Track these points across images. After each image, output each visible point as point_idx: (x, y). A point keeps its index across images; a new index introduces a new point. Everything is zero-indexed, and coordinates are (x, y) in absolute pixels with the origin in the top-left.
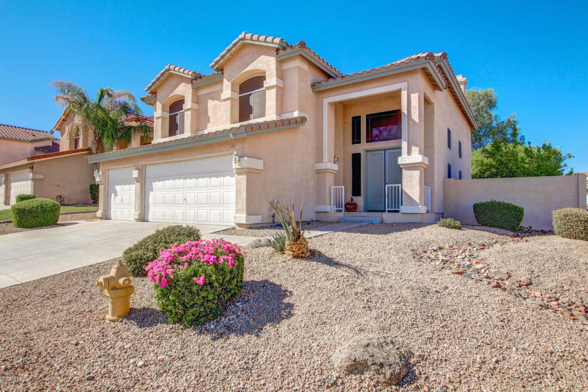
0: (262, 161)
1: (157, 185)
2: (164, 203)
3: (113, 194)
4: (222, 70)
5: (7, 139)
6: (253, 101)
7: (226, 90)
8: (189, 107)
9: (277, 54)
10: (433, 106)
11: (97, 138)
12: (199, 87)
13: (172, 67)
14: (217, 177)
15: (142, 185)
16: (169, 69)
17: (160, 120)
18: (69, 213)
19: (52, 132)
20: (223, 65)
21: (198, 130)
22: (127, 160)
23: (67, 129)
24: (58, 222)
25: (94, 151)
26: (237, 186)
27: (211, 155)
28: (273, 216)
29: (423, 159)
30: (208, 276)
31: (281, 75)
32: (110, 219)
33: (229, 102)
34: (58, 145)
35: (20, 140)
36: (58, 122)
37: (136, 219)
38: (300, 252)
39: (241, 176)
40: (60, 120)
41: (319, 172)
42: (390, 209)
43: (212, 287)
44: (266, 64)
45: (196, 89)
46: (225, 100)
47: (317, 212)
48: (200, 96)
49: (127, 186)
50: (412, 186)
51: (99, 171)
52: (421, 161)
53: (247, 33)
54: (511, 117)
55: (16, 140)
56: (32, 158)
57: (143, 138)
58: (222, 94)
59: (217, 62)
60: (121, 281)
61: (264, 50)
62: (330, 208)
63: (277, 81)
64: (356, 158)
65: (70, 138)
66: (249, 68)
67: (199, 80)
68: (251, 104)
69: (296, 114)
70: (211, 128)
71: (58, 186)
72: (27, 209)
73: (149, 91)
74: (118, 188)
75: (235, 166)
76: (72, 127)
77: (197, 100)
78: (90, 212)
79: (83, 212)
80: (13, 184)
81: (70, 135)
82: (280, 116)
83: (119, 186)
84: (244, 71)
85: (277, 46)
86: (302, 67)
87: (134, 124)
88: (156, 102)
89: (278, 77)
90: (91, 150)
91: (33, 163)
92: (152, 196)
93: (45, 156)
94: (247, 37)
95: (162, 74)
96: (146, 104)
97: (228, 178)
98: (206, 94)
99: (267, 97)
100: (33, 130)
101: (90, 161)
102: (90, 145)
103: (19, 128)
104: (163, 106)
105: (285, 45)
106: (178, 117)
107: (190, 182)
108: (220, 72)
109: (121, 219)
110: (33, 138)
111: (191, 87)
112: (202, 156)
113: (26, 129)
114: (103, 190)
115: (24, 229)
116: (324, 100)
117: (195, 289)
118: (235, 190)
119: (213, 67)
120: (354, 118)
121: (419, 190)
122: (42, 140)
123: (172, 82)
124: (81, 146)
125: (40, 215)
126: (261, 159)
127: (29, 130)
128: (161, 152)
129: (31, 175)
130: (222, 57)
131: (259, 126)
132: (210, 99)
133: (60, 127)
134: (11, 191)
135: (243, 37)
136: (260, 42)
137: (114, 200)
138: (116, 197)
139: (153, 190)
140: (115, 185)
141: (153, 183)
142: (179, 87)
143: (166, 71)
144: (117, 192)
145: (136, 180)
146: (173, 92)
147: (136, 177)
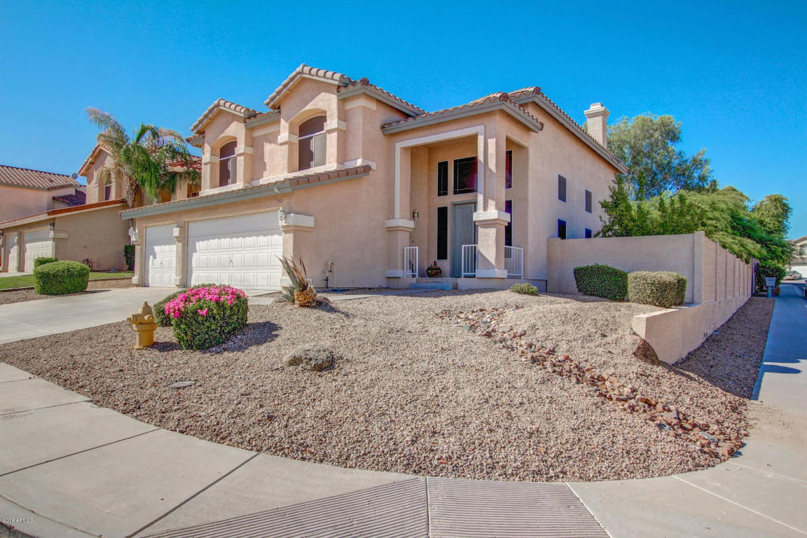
0: (312, 218)
1: (200, 245)
2: (208, 266)
3: (151, 257)
4: (279, 108)
5: (18, 186)
6: (314, 146)
7: (284, 132)
8: (242, 151)
9: (338, 92)
10: (528, 151)
11: (134, 187)
12: (255, 127)
13: (222, 102)
14: (265, 235)
15: (184, 245)
16: (218, 105)
17: (209, 166)
18: (99, 280)
19: (75, 176)
20: (280, 101)
21: (253, 179)
22: (167, 215)
23: (96, 174)
24: (87, 290)
25: (130, 203)
26: (284, 246)
27: (258, 211)
28: (327, 280)
29: (499, 215)
30: (210, 310)
31: (343, 116)
32: (148, 286)
33: (286, 147)
34: (84, 195)
35: (33, 188)
36: (84, 165)
37: (177, 285)
38: (306, 301)
39: (288, 235)
40: (86, 163)
41: (391, 230)
42: (466, 274)
43: (214, 318)
44: (327, 102)
45: (250, 130)
46: (282, 144)
47: (388, 278)
49: (168, 246)
50: (488, 246)
51: (135, 229)
52: (496, 217)
53: (305, 66)
54: (700, 154)
55: (29, 187)
56: (54, 213)
57: (191, 187)
58: (279, 137)
59: (272, 99)
60: (146, 318)
61: (324, 87)
62: (403, 273)
63: (338, 123)
64: (442, 212)
65: (99, 186)
66: (308, 107)
67: (253, 119)
68: (312, 148)
69: (359, 163)
70: (268, 178)
71: (85, 247)
72: (51, 272)
73: (195, 131)
74: (157, 249)
75: (282, 223)
76: (102, 173)
77: (252, 142)
78: (124, 279)
79: (116, 279)
80: (28, 246)
81: (100, 181)
82: (342, 164)
83: (159, 247)
84: (303, 110)
85: (337, 83)
86: (368, 106)
87: (179, 169)
88: (204, 143)
89: (339, 118)
90: (126, 202)
91: (54, 219)
92: (196, 258)
93: (69, 210)
94: (305, 71)
95: (211, 111)
96: (193, 146)
97: (276, 237)
98: (262, 136)
99: (328, 142)
100: (50, 174)
101: (125, 216)
102: (124, 196)
103: (32, 171)
104: (213, 150)
105: (347, 81)
106: (230, 163)
107: (237, 241)
108: (276, 111)
109: (161, 285)
110: (50, 185)
111: (244, 127)
112: (249, 212)
113: (41, 172)
114: (139, 251)
115: (49, 296)
116: (397, 144)
117: (200, 319)
118: (281, 250)
119: (268, 104)
120: (440, 164)
121: (495, 251)
122: (62, 187)
123: (222, 120)
124: (113, 197)
125: (67, 281)
126: (311, 216)
127: (45, 173)
128: (204, 207)
129: (52, 234)
130: (279, 93)
131: (318, 177)
132: (266, 142)
133: (87, 172)
134: (26, 254)
135: (301, 70)
136: (320, 77)
137: (153, 264)
138: (155, 260)
139: (196, 252)
140: (154, 246)
141: (197, 243)
142: (230, 126)
143: (215, 106)
144: (156, 254)
145: (178, 239)
146: (223, 132)
147: (176, 236)
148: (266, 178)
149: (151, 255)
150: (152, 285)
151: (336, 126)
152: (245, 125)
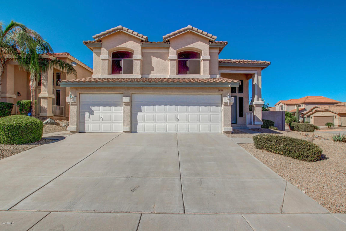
7: (173, 54)
8: (139, 58)
17: (107, 61)
21: (142, 74)
26: (224, 112)
32: (85, 132)
33: (174, 62)
39: (228, 107)
44: (203, 47)
45: (142, 48)
46: (171, 60)
48: (144, 52)
50: (259, 114)
61: (200, 39)
66: (190, 46)
68: (188, 65)
69: (218, 76)
70: (156, 75)
83: (96, 107)
88: (101, 47)
98: (151, 52)
106: (122, 62)
123: (120, 37)
132: (154, 56)
137: (89, 118)
138: (92, 115)
139: (141, 112)
140: (90, 106)
141: (142, 106)
142: (127, 43)
143: (118, 29)
144: (93, 111)
145: (126, 104)
146: (120, 45)
147: (127, 101)
148: (153, 75)
149: (87, 112)
150: (89, 131)
151: (209, 58)
152: (141, 45)
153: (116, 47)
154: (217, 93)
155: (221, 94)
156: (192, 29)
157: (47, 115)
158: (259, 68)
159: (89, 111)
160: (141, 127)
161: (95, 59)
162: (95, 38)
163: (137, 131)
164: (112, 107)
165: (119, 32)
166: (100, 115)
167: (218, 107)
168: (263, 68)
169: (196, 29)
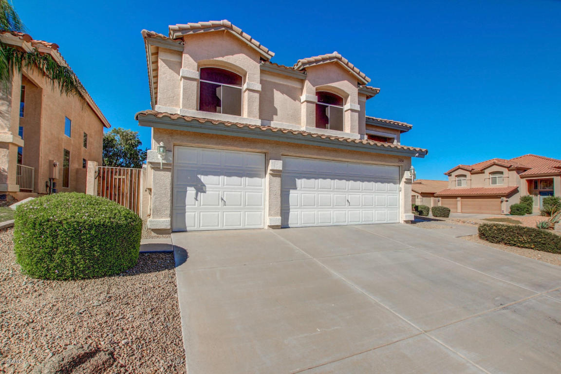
2: (317, 204)
3: (191, 189)
7: (310, 92)
8: (257, 88)
9: (358, 87)
44: (350, 89)
46: (308, 102)
48: (265, 80)
61: (347, 77)
66: (334, 85)
68: (328, 115)
70: (280, 123)
99: (351, 117)
114: (170, 180)
137: (196, 199)
138: (202, 194)
139: (296, 189)
140: (199, 174)
141: (297, 180)
142: (236, 56)
143: (223, 26)
144: (205, 186)
145: (275, 173)
146: (223, 56)
147: (278, 169)
148: (276, 122)
149: (191, 186)
150: (195, 228)
151: (359, 109)
152: (261, 66)
153: (215, 59)
154: (394, 164)
155: (399, 166)
156: (340, 59)
157: (7, 189)
158: (397, 130)
159: (195, 184)
160: (296, 216)
161: (164, 74)
162: (175, 31)
163: (288, 225)
164: (245, 178)
165: (224, 32)
166: (219, 194)
167: (396, 185)
168: (402, 132)
169: (346, 61)
